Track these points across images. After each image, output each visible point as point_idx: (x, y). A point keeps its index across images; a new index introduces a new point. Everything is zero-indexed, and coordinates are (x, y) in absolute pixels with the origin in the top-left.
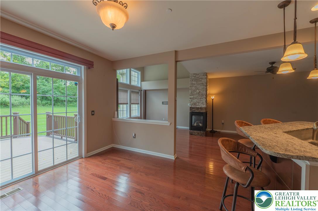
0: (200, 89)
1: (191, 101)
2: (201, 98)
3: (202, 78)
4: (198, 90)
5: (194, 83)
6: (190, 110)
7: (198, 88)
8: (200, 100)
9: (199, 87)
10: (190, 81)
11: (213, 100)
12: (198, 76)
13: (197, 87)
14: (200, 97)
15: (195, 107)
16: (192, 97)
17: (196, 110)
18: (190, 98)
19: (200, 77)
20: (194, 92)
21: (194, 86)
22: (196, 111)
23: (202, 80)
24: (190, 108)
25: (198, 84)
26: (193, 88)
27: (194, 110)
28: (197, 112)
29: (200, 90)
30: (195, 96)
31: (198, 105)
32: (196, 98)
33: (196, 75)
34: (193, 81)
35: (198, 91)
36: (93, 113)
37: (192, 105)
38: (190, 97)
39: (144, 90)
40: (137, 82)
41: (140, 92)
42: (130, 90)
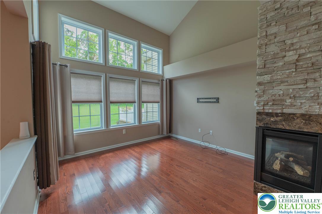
0: (301, 48)
1: (264, 91)
4: (291, 53)
5: (273, 30)
6: (258, 120)
7: (292, 44)
8: (302, 86)
9: (295, 41)
13: (289, 42)
15: (279, 111)
17: (281, 121)
18: (260, 84)
20: (275, 63)
21: (276, 40)
22: (280, 127)
24: (259, 113)
25: (290, 32)
26: (273, 49)
27: (276, 122)
28: (288, 128)
29: (303, 51)
30: (278, 76)
31: (292, 105)
32: (282, 82)
35: (291, 56)
37: (264, 105)
38: (260, 79)
39: (168, 80)
40: (157, 60)
41: (160, 82)
42: (139, 79)
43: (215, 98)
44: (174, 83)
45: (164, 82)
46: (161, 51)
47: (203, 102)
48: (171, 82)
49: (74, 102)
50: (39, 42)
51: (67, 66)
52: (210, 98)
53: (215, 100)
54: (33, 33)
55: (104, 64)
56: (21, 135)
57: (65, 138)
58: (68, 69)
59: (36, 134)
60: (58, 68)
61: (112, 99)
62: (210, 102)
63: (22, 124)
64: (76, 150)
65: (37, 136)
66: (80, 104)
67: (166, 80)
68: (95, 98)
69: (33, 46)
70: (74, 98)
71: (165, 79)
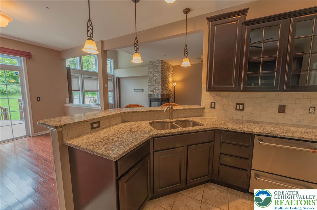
0: (156, 77)
1: (150, 88)
2: (157, 86)
3: (158, 66)
4: (155, 78)
5: (151, 70)
6: (149, 96)
7: (155, 75)
10: (149, 68)
11: (175, 87)
12: (155, 63)
14: (157, 84)
15: (153, 93)
16: (150, 84)
18: (149, 85)
19: (156, 65)
20: (152, 80)
23: (158, 68)
24: (149, 94)
25: (154, 72)
26: (151, 75)
29: (156, 78)
30: (152, 83)
31: (155, 92)
32: (153, 85)
33: (153, 62)
34: (150, 68)
36: (38, 99)
37: (150, 92)
39: (117, 78)
40: (110, 70)
41: (113, 79)
43: (142, 89)
44: (121, 80)
45: (115, 79)
46: (112, 61)
47: (136, 91)
48: (119, 79)
52: (140, 89)
53: (142, 90)
55: (81, 70)
56: (67, 102)
62: (140, 91)
68: (76, 88)
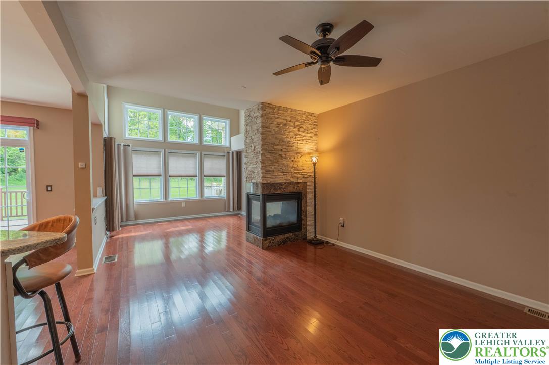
1: (247, 168)
2: (256, 163)
3: (257, 116)
5: (248, 129)
8: (255, 166)
9: (253, 137)
11: (314, 164)
12: (253, 112)
14: (255, 160)
15: (250, 181)
19: (254, 115)
20: (249, 150)
21: (249, 136)
26: (248, 140)
29: (255, 144)
30: (249, 159)
31: (253, 178)
32: (251, 163)
34: (247, 125)
35: (253, 147)
36: (49, 189)
37: (247, 178)
39: (235, 152)
41: (226, 154)
42: (201, 153)
45: (231, 154)
46: (228, 122)
48: (238, 153)
49: (134, 176)
50: (108, 138)
51: (129, 146)
54: (105, 130)
55: (163, 141)
56: (98, 195)
57: (127, 206)
58: (130, 149)
59: (106, 196)
60: (122, 148)
61: (171, 173)
63: (98, 188)
64: (136, 218)
65: (106, 198)
66: (140, 177)
67: (233, 153)
68: (155, 172)
69: (105, 140)
70: (135, 173)
71: (231, 152)
